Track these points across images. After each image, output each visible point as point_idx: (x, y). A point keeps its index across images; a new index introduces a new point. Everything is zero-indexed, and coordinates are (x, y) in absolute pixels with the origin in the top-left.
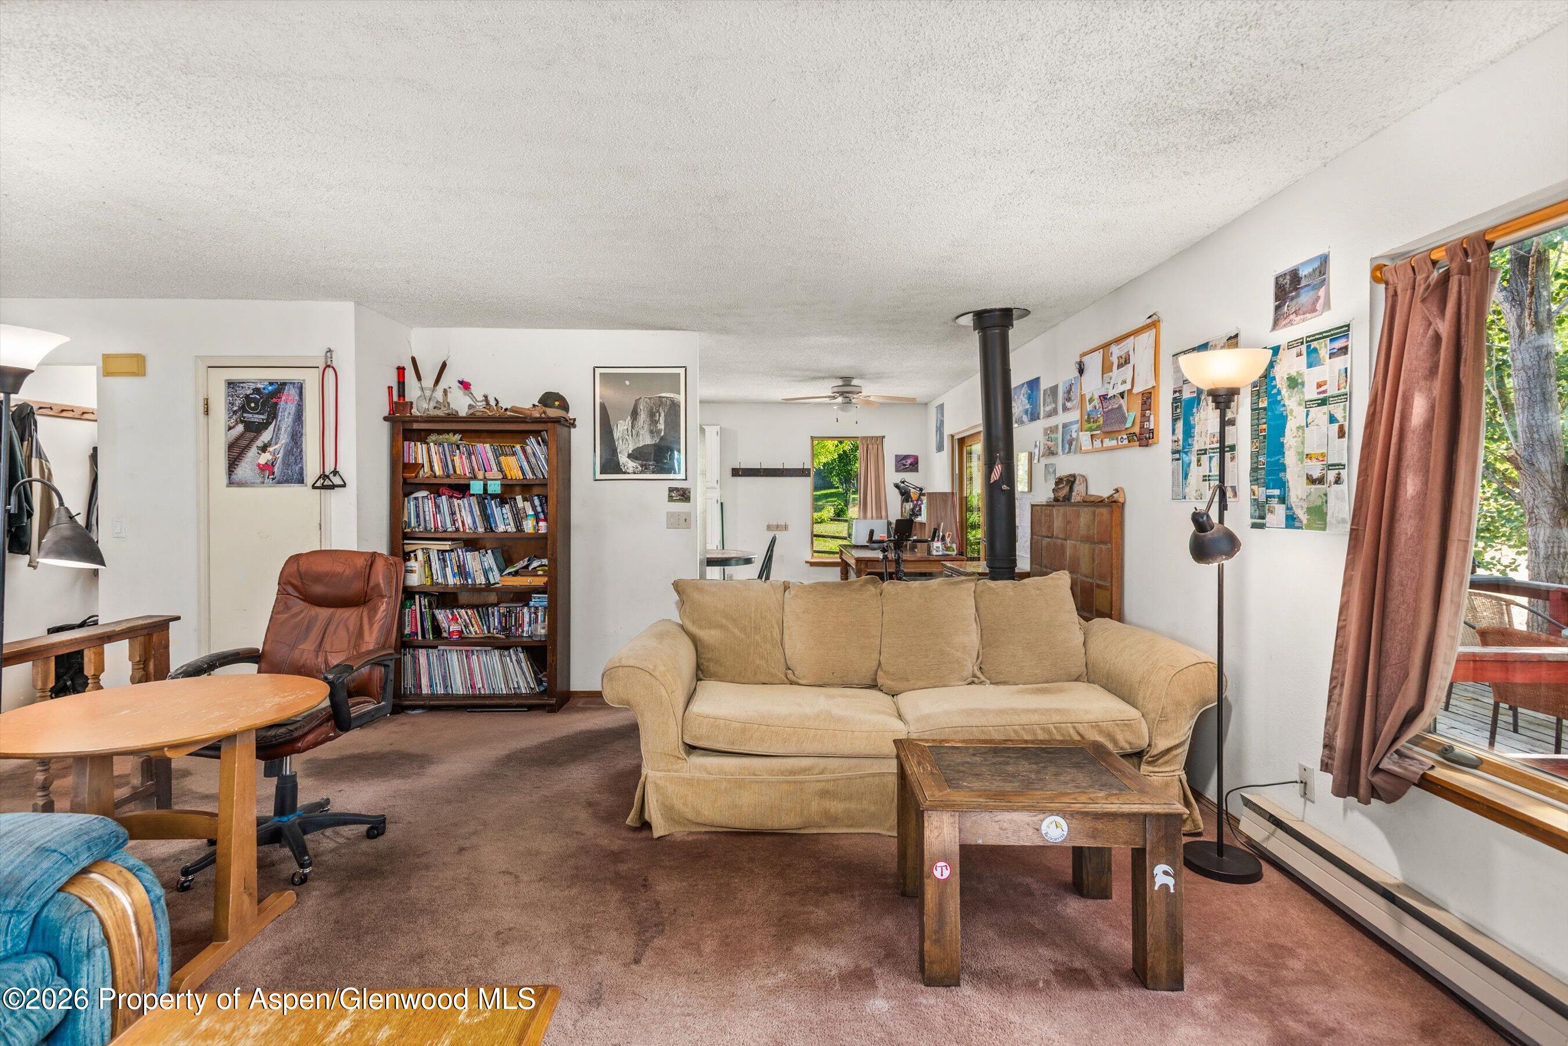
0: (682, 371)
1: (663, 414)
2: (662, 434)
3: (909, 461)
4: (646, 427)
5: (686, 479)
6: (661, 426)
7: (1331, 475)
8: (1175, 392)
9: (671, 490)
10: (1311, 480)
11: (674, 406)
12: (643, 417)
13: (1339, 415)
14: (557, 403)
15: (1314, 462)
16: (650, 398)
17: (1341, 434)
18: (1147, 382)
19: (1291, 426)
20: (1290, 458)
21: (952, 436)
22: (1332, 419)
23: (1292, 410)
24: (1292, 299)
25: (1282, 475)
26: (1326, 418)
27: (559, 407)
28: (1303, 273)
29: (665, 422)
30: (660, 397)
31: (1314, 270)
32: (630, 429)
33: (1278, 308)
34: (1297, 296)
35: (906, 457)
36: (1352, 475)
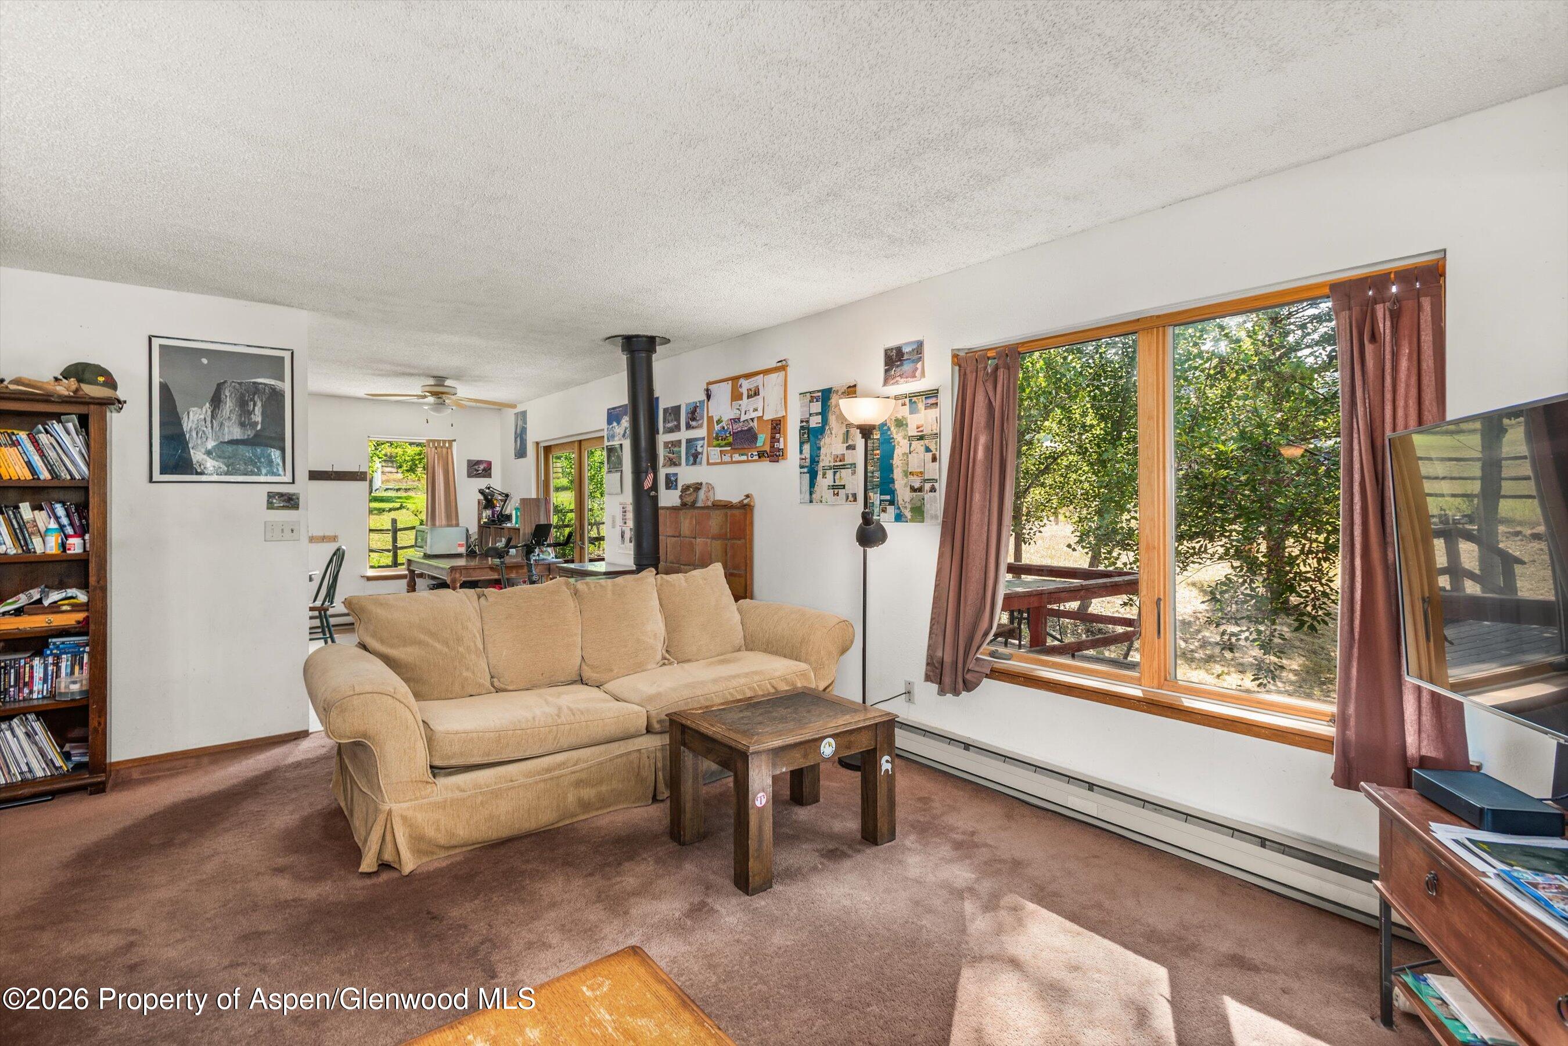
0: (287, 355)
1: (259, 404)
2: (259, 427)
3: (482, 467)
4: (234, 417)
5: (293, 482)
6: (257, 417)
7: (927, 486)
8: (802, 422)
9: (271, 495)
10: (913, 489)
11: (276, 396)
12: (229, 405)
13: (932, 447)
14: (101, 379)
15: (915, 477)
16: (240, 384)
17: (934, 459)
18: (777, 412)
19: (898, 452)
20: (898, 474)
21: (537, 443)
22: (928, 450)
23: (899, 443)
24: (898, 366)
25: (891, 486)
26: (923, 449)
27: (105, 384)
28: (906, 350)
29: (263, 414)
30: (254, 383)
31: (913, 350)
32: (209, 419)
33: (886, 371)
34: (901, 365)
35: (478, 462)
36: (942, 486)
